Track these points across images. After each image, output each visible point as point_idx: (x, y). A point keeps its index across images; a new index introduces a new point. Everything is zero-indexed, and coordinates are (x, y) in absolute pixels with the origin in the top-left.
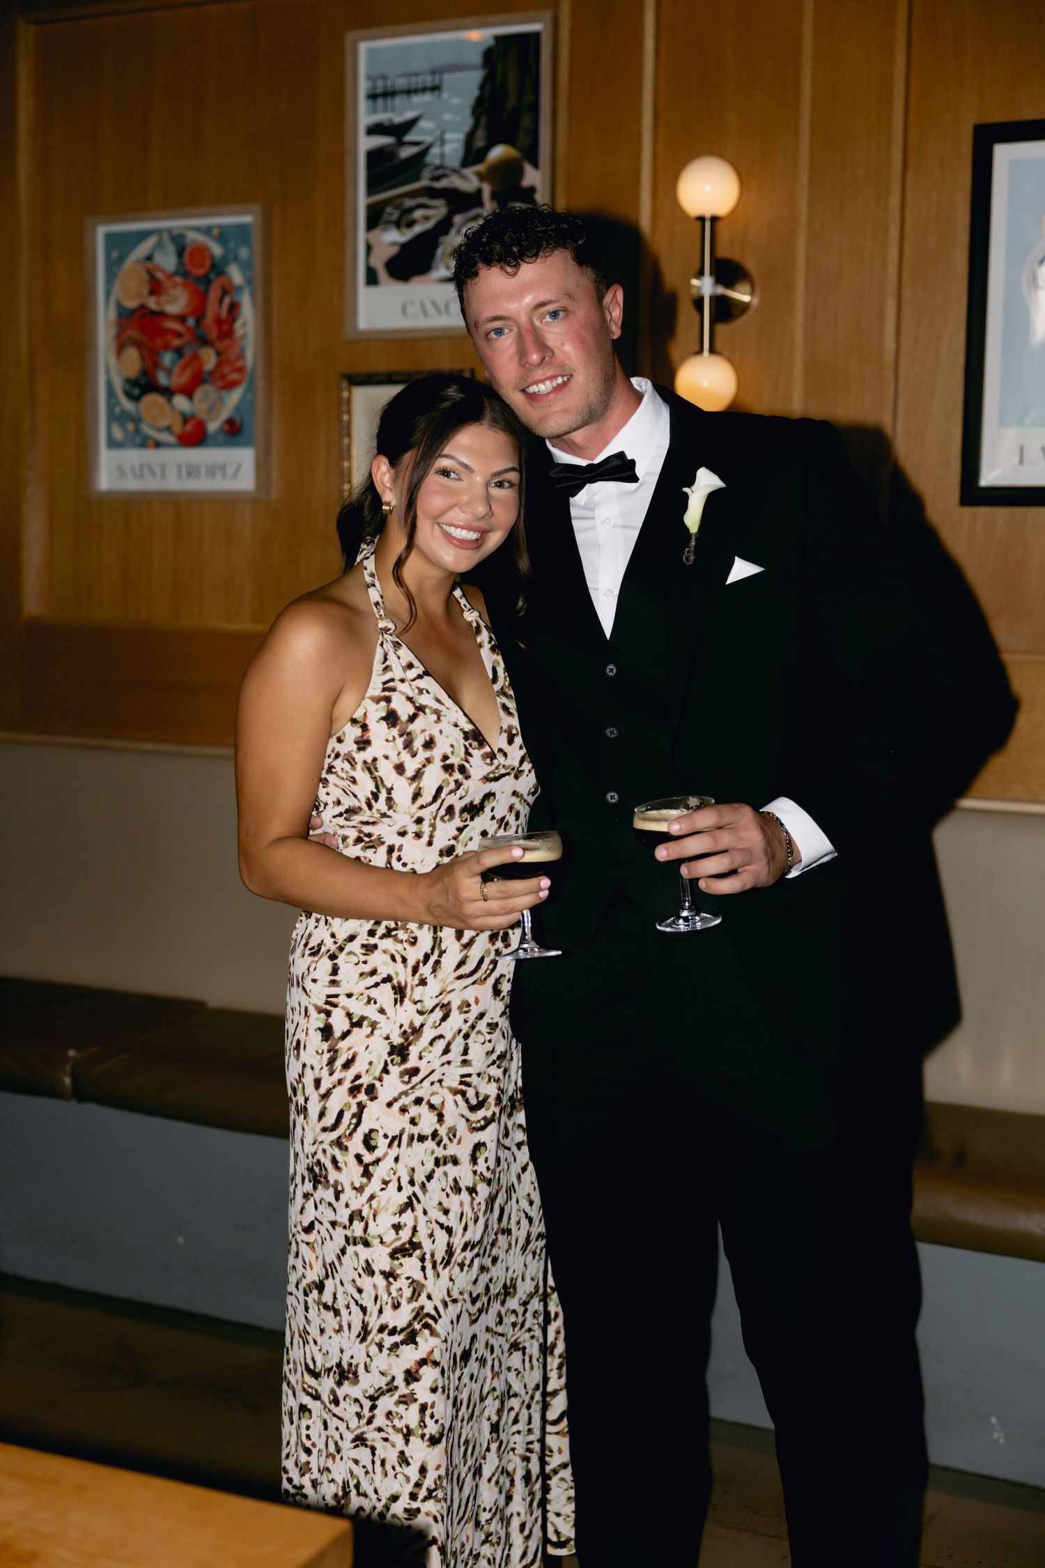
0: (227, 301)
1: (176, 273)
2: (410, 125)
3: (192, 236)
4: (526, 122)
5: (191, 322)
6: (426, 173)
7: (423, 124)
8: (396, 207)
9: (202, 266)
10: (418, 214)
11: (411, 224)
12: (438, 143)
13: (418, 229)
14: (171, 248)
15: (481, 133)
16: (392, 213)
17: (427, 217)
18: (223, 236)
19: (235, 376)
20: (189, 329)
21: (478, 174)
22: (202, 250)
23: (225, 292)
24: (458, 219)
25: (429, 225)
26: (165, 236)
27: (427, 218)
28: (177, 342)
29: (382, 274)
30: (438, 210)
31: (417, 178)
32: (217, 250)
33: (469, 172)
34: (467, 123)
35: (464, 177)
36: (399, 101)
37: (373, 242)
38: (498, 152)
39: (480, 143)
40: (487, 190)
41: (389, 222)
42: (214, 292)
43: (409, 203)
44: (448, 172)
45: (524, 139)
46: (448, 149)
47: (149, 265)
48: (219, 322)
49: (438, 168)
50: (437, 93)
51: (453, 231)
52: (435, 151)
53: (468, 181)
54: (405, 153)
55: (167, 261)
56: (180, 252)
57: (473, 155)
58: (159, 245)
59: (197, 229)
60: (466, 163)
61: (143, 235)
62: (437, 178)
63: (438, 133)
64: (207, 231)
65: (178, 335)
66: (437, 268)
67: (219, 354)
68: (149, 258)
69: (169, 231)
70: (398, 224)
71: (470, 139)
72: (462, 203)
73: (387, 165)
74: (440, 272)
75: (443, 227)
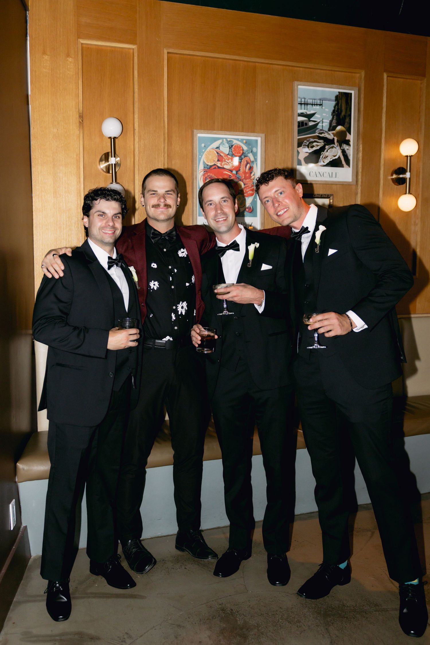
0: (247, 166)
1: (228, 155)
2: (313, 115)
3: (235, 142)
4: (347, 120)
5: (234, 172)
6: (317, 131)
7: (316, 115)
8: (308, 141)
9: (239, 153)
10: (315, 144)
11: (312, 147)
12: (321, 122)
13: (314, 149)
14: (227, 145)
15: (334, 121)
16: (306, 143)
18: (248, 143)
19: (251, 192)
20: (233, 174)
21: (333, 133)
22: (239, 147)
23: (248, 163)
24: (327, 147)
25: (318, 148)
26: (225, 141)
27: (317, 146)
29: (303, 162)
30: (321, 143)
31: (315, 133)
32: (245, 148)
33: (330, 132)
34: (330, 118)
35: (329, 134)
36: (309, 106)
37: (299, 151)
38: (339, 128)
39: (334, 124)
40: (336, 139)
41: (305, 145)
42: (243, 163)
43: (312, 140)
44: (324, 132)
45: (347, 125)
46: (324, 124)
47: (217, 150)
48: (245, 173)
49: (321, 130)
50: (321, 106)
51: (326, 151)
52: (320, 124)
53: (330, 136)
54: (311, 124)
55: (225, 150)
56: (231, 147)
57: (332, 128)
58: (222, 143)
59: (238, 140)
60: (329, 130)
61: (216, 139)
62: (321, 133)
63: (321, 119)
64: (242, 141)
67: (244, 184)
68: (218, 148)
69: (226, 139)
70: (308, 147)
71: (331, 122)
72: (329, 142)
73: (305, 127)
74: (321, 163)
75: (322, 149)
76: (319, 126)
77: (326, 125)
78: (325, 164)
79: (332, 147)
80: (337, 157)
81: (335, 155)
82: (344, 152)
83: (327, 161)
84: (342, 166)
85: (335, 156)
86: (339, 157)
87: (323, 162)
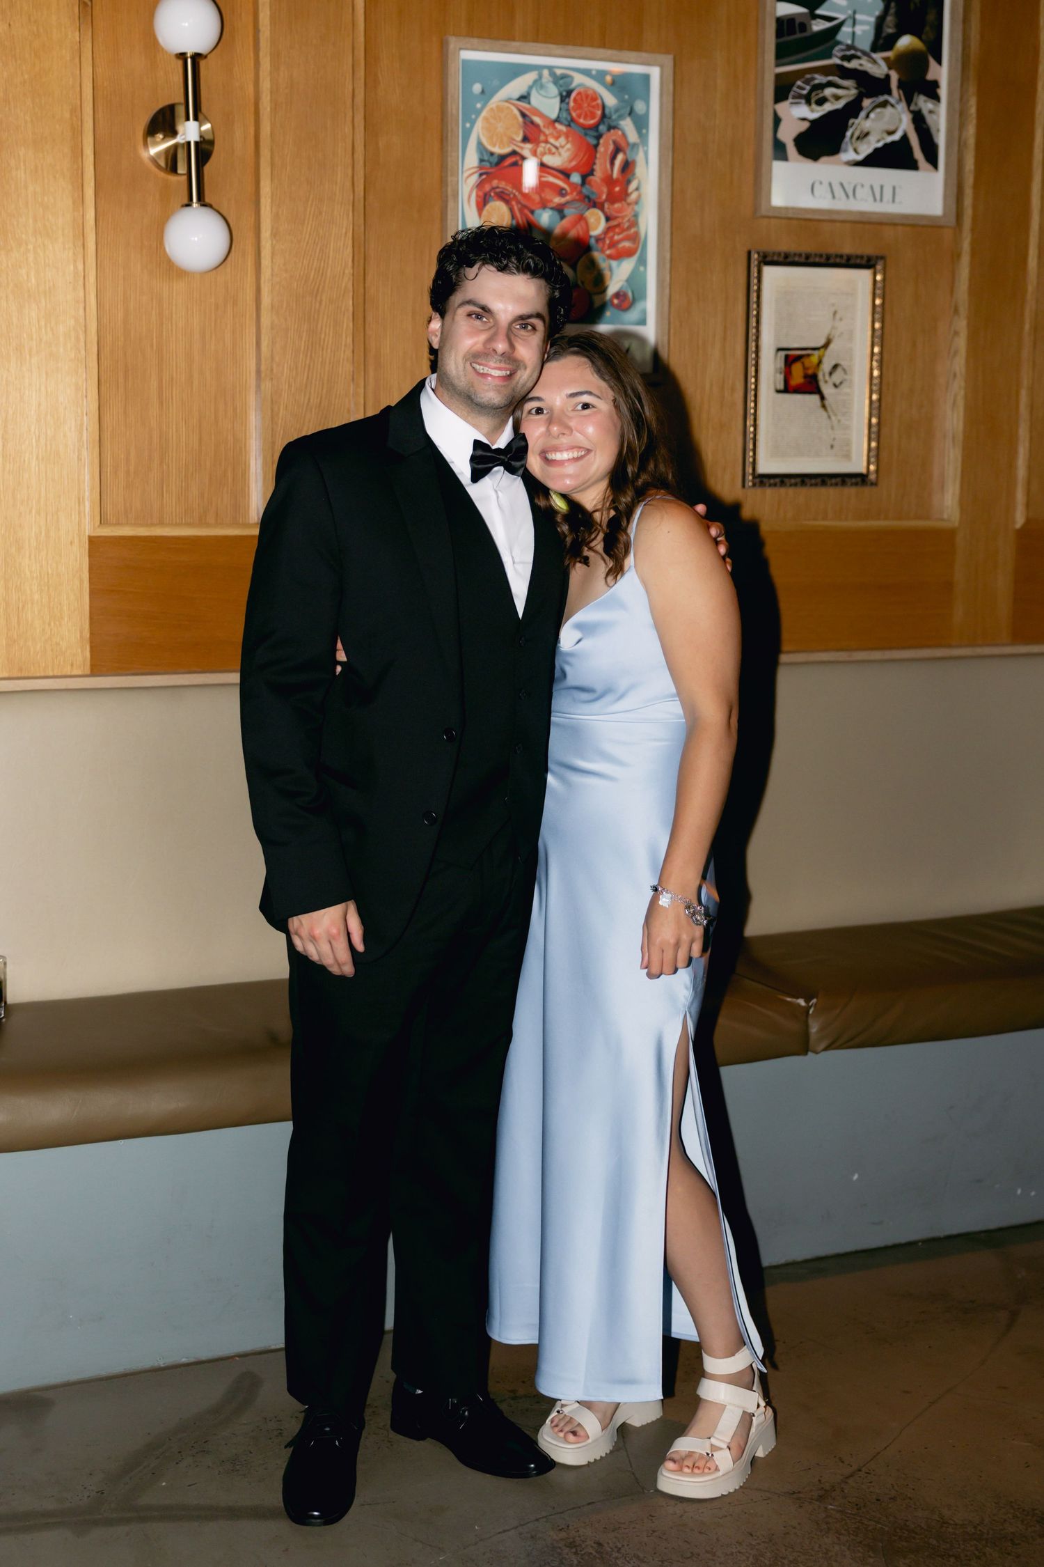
0: (620, 157)
1: (557, 120)
3: (579, 79)
4: (931, 17)
5: (576, 178)
6: (837, 51)
8: (807, 82)
9: (593, 116)
10: (829, 92)
11: (821, 102)
12: (850, 22)
13: (828, 107)
14: (553, 90)
15: (890, 19)
16: (802, 87)
17: (840, 96)
18: (619, 84)
19: (627, 244)
20: (573, 186)
21: (886, 60)
22: (594, 97)
23: (618, 150)
24: (867, 103)
25: (839, 105)
26: (546, 72)
27: (837, 98)
28: (558, 200)
29: (791, 149)
30: (847, 92)
31: (829, 56)
32: (610, 100)
33: (878, 56)
35: (874, 62)
37: (781, 114)
38: (906, 42)
39: (889, 30)
40: (894, 77)
41: (800, 96)
42: (605, 147)
43: (820, 79)
44: (859, 54)
45: (929, 32)
46: (859, 29)
47: (522, 104)
48: (609, 181)
49: (850, 47)
51: (863, 114)
52: (846, 29)
53: (877, 67)
54: (818, 26)
55: (547, 104)
56: (565, 96)
57: (882, 42)
58: (538, 83)
59: (586, 72)
60: (875, 47)
61: (519, 70)
62: (849, 58)
63: (850, 12)
64: (600, 76)
65: (561, 192)
66: (846, 151)
67: (608, 219)
68: (524, 98)
69: (550, 68)
70: (808, 101)
71: (880, 23)
72: (872, 87)
73: (798, 36)
74: (849, 155)
75: (853, 109)
76: (844, 35)
77: (862, 30)
78: (860, 157)
79: (884, 104)
80: (896, 137)
81: (892, 128)
82: (919, 120)
83: (866, 149)
84: (913, 166)
85: (890, 133)
86: (905, 138)
87: (856, 151)
